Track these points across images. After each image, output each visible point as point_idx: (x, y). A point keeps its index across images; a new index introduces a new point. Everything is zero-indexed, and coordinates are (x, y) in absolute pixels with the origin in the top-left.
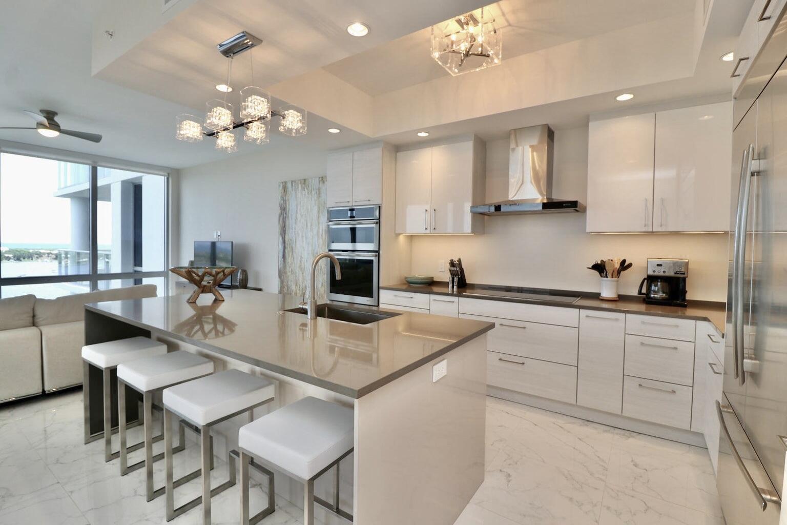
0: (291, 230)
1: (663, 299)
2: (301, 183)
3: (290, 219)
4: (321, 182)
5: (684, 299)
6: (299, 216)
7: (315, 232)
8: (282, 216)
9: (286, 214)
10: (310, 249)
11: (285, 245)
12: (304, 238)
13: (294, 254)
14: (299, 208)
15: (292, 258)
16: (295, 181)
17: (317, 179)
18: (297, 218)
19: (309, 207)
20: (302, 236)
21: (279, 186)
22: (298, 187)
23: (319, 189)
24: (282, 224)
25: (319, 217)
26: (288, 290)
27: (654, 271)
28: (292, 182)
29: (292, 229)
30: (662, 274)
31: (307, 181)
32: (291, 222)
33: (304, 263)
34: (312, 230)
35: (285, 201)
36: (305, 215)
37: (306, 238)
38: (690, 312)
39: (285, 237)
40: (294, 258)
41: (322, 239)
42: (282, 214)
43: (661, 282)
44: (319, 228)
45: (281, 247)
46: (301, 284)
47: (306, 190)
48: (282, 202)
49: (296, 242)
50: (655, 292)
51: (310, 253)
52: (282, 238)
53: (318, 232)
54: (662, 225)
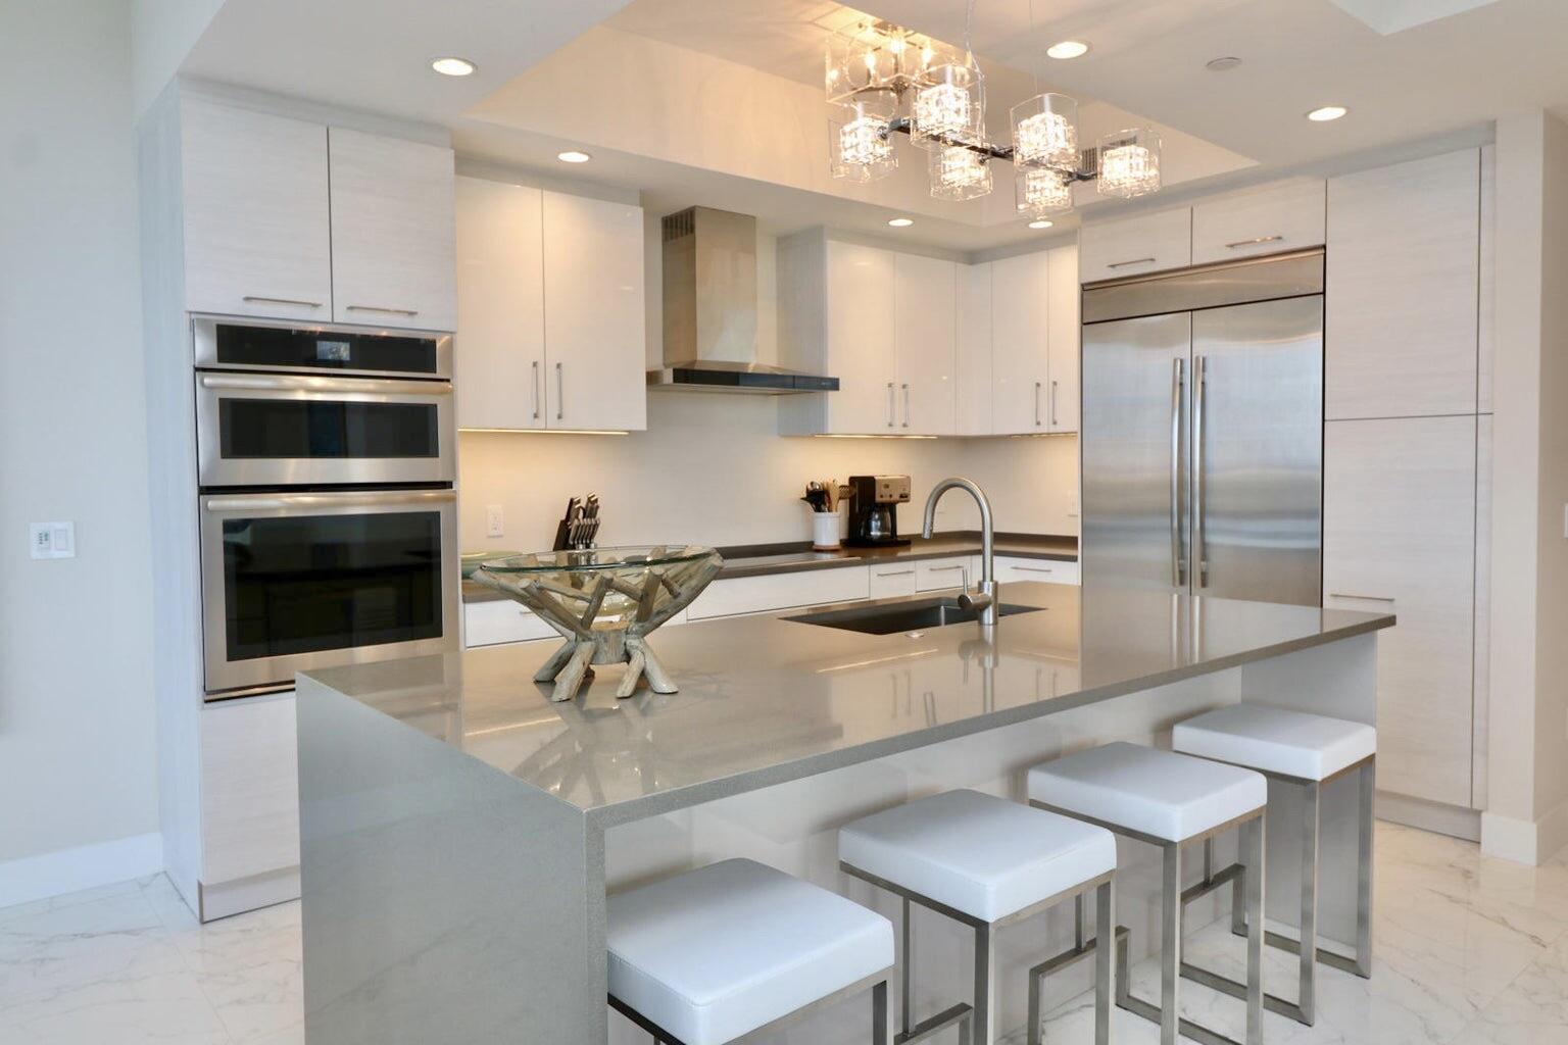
27: (881, 496)
30: (888, 499)
54: (905, 425)
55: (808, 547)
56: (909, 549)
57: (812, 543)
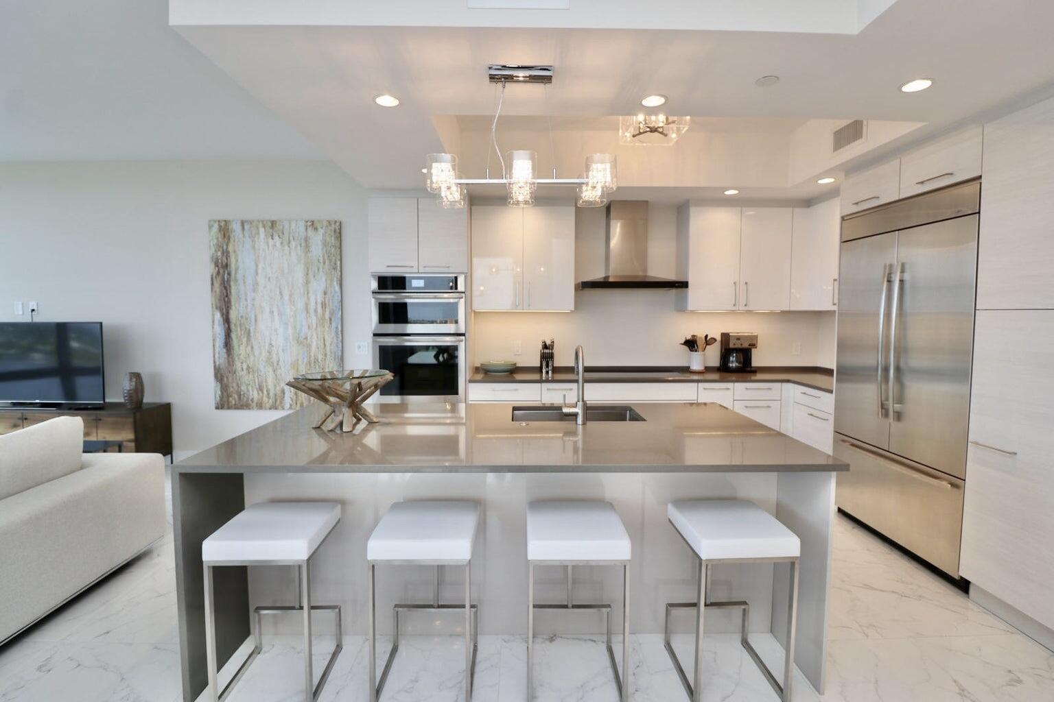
0: (243, 302)
1: (737, 367)
2: (264, 227)
3: (241, 282)
4: (310, 230)
5: (751, 367)
6: (261, 280)
7: (300, 304)
8: (219, 279)
9: (229, 274)
10: (290, 331)
11: (229, 327)
12: (276, 314)
13: (253, 340)
14: (260, 266)
15: (249, 348)
16: (251, 222)
17: (302, 224)
18: (256, 284)
19: (286, 266)
20: (272, 312)
21: (210, 227)
22: (258, 233)
23: (306, 239)
24: (221, 292)
25: (307, 283)
26: (240, 398)
27: (734, 344)
28: (243, 223)
29: (246, 300)
30: (740, 346)
31: (278, 226)
32: (242, 287)
33: (277, 354)
34: (292, 302)
35: (226, 253)
36: (277, 278)
37: (280, 314)
38: (759, 376)
39: (228, 313)
40: (252, 348)
41: (317, 316)
42: (218, 273)
43: (736, 353)
44: (308, 299)
45: (220, 330)
46: (271, 386)
47: (276, 238)
48: (219, 254)
49: (256, 320)
50: (732, 362)
51: (291, 338)
52: (222, 315)
53: (307, 305)
54: (746, 305)
55: (686, 370)
56: (756, 376)
57: (689, 367)
